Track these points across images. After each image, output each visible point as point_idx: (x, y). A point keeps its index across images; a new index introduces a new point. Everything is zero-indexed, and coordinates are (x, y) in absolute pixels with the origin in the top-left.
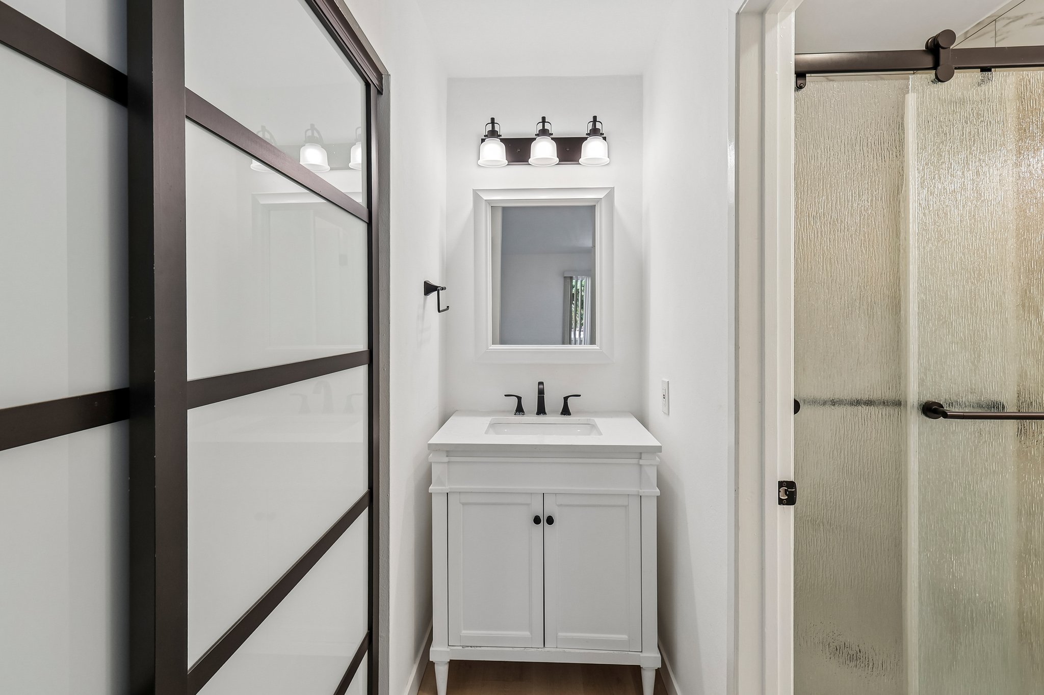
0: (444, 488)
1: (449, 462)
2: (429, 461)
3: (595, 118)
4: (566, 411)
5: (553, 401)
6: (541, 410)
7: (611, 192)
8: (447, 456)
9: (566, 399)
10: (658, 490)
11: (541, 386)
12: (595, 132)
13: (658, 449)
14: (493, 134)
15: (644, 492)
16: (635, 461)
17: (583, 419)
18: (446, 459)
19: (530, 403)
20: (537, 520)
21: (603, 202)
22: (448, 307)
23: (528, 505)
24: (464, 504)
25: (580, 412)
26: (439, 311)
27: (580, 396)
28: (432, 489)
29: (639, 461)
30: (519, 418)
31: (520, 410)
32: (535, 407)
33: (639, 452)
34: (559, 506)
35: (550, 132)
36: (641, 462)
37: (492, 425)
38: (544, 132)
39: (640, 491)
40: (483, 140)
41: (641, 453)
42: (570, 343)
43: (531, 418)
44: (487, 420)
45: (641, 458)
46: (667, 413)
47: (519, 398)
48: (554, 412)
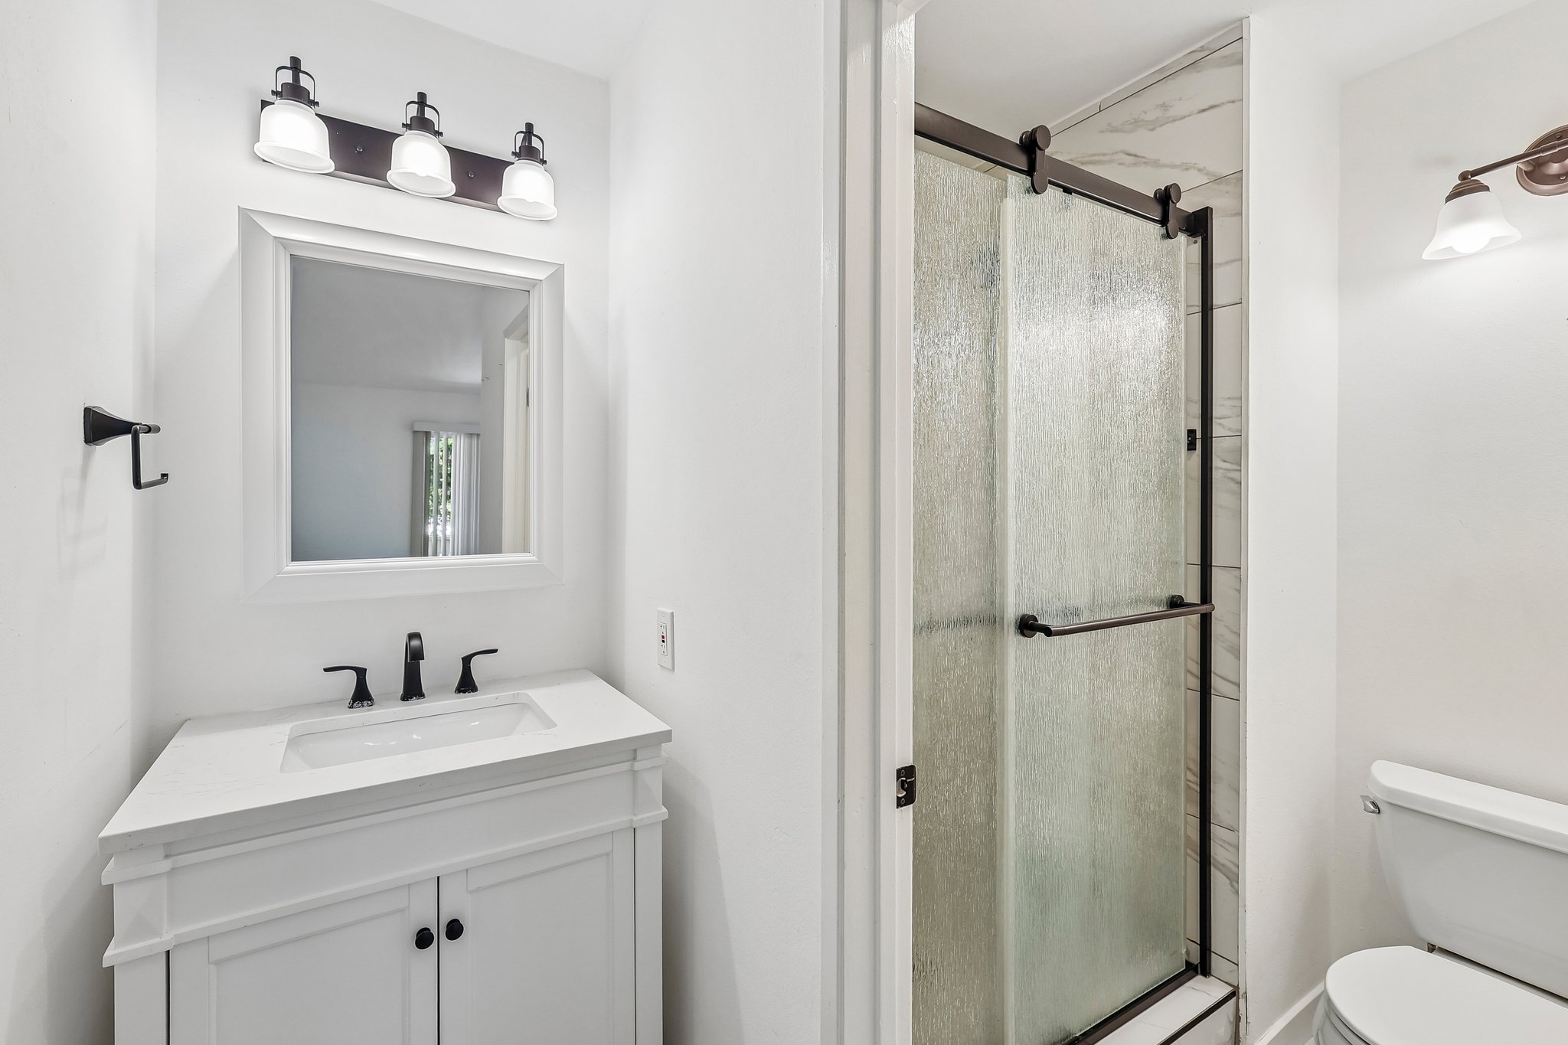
0: (157, 940)
1: (173, 870)
2: (104, 883)
3: (529, 126)
4: (467, 685)
5: (437, 668)
6: (412, 689)
7: (558, 275)
8: (167, 856)
9: (467, 661)
10: (664, 810)
11: (415, 643)
12: (528, 151)
13: (666, 736)
14: (295, 92)
15: (641, 820)
16: (625, 766)
17: (504, 695)
18: (165, 865)
19: (387, 676)
20: (424, 939)
21: (545, 287)
22: (165, 476)
23: (402, 911)
24: (218, 963)
25: (496, 682)
26: (137, 484)
27: (495, 651)
28: (112, 955)
29: (632, 765)
30: (362, 714)
31: (362, 695)
32: (399, 686)
33: (632, 749)
34: (471, 892)
35: (436, 129)
36: (637, 766)
37: (294, 742)
38: (421, 123)
39: (635, 818)
40: (265, 104)
41: (635, 751)
42: (426, 554)
43: (389, 711)
44: (280, 732)
45: (635, 759)
46: (670, 667)
47: (361, 673)
48: (440, 689)
